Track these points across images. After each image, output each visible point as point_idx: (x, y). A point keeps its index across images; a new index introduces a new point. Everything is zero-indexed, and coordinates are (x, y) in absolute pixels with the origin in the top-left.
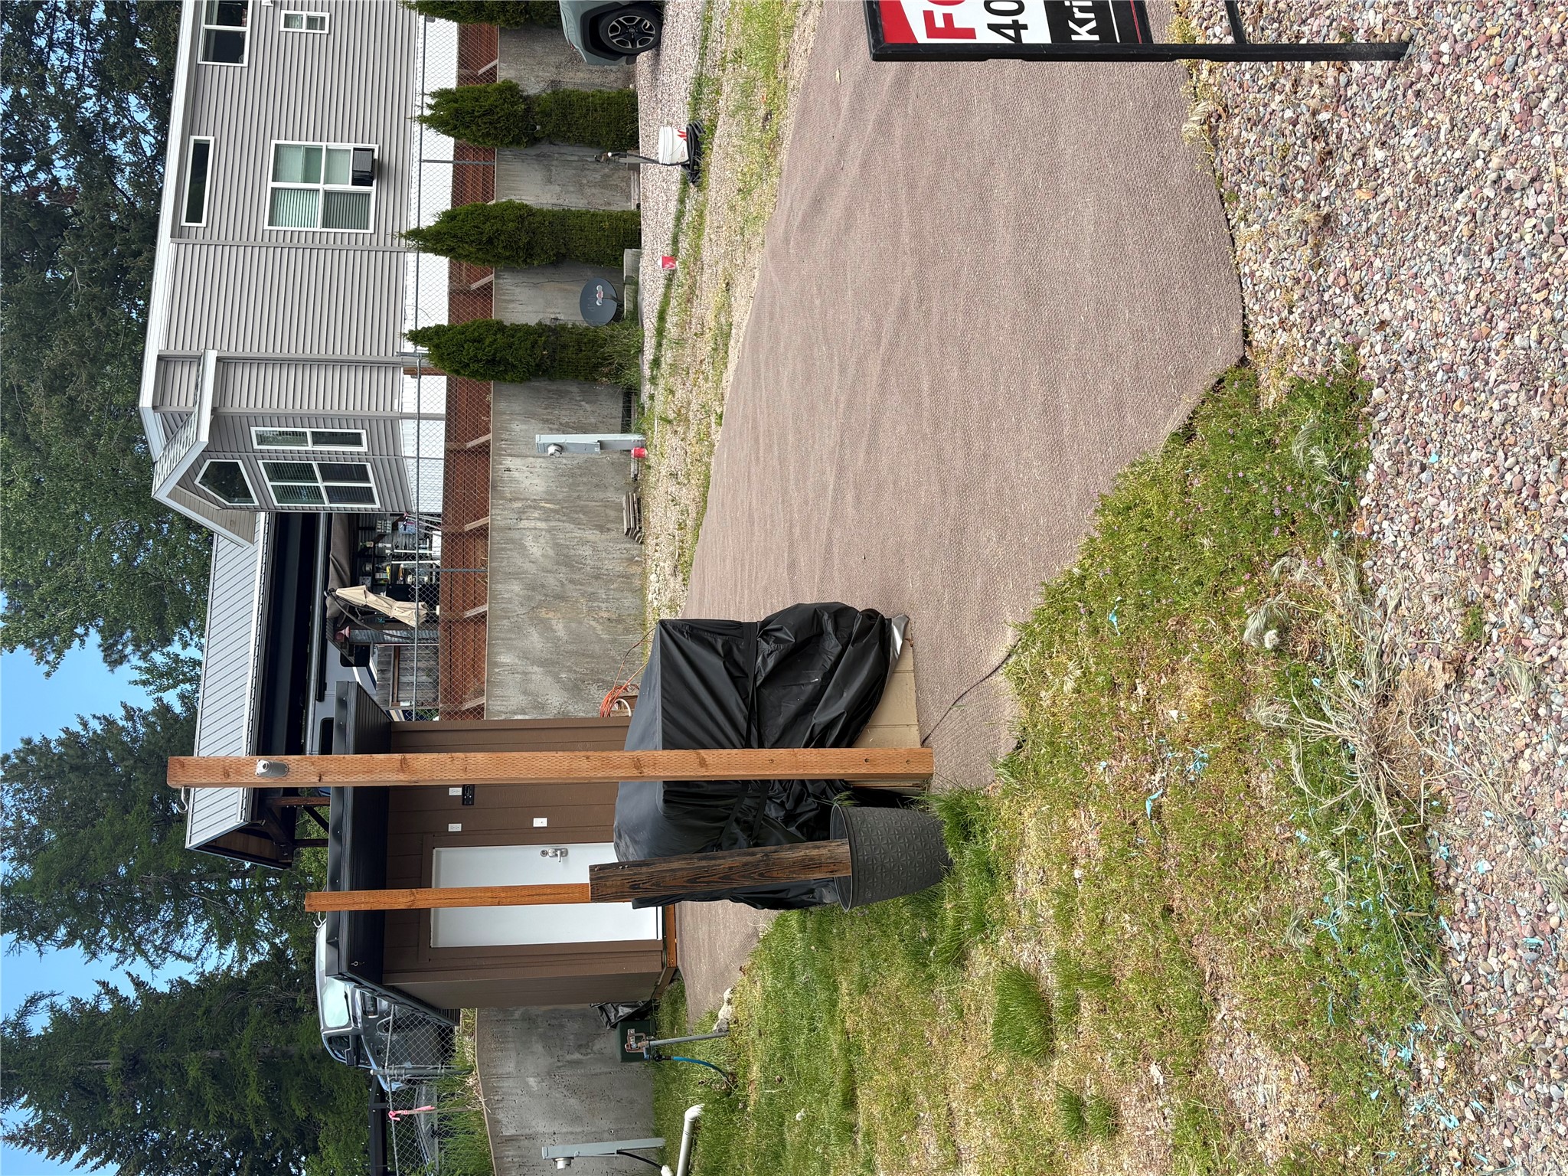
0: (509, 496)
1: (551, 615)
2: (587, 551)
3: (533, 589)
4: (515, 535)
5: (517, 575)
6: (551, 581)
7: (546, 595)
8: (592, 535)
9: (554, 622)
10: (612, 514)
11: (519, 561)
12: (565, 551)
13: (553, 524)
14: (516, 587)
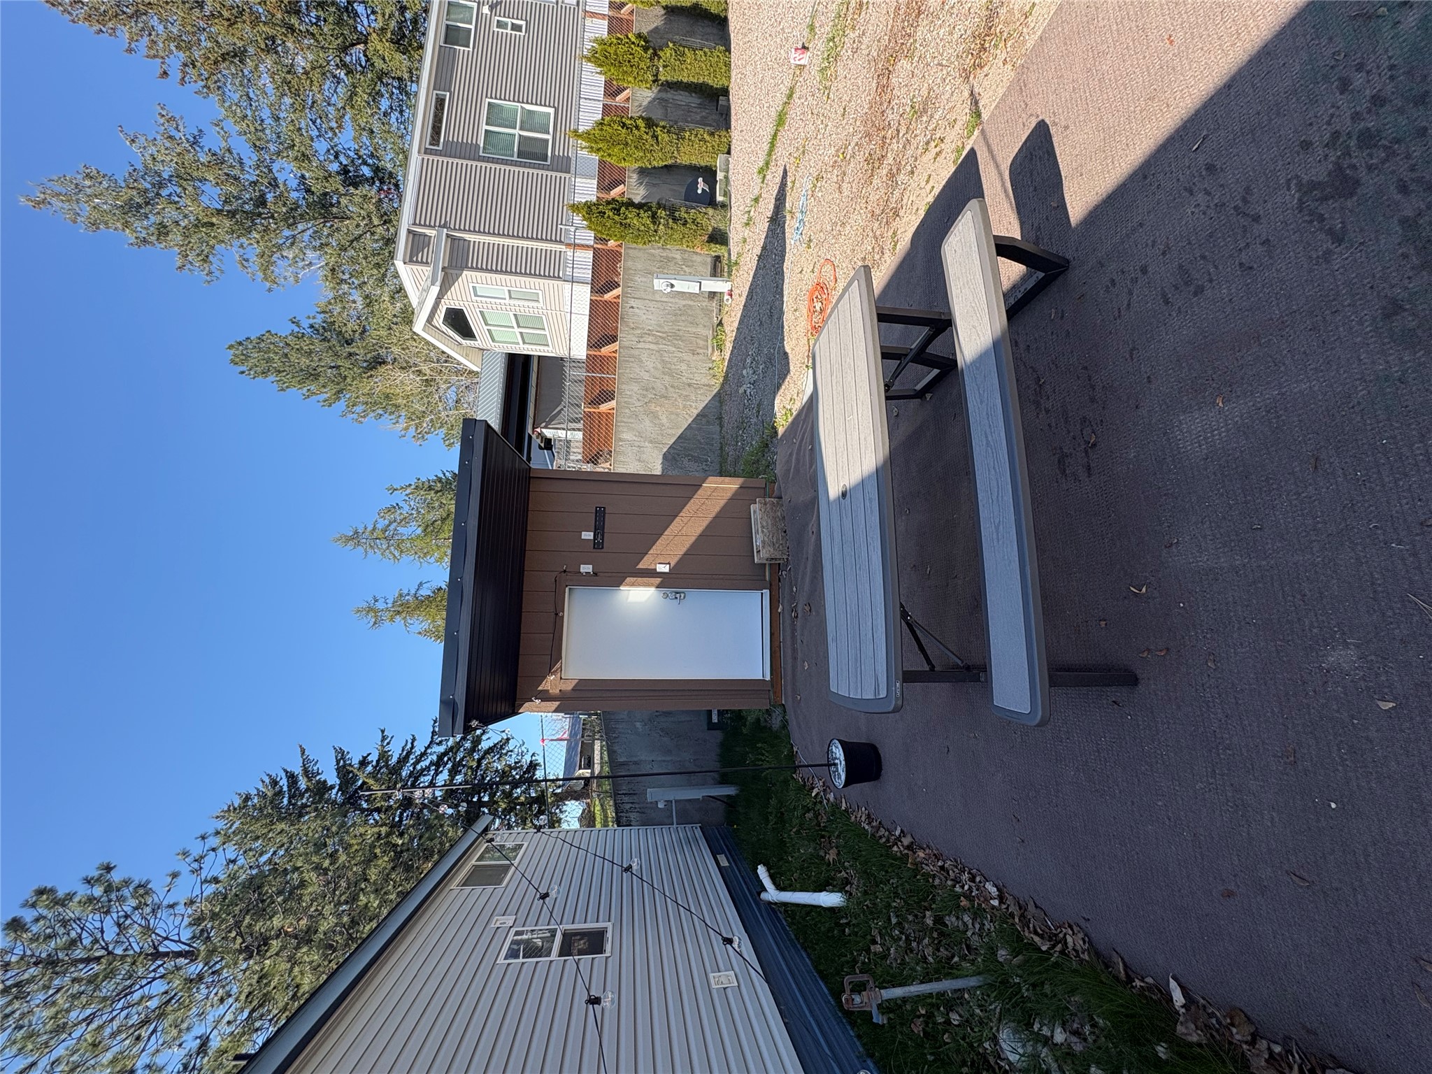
0: (632, 326)
1: (658, 409)
2: (684, 367)
3: (647, 391)
4: (636, 352)
5: (636, 380)
6: (658, 385)
7: (656, 395)
8: (686, 357)
9: (660, 414)
10: (701, 343)
11: (637, 370)
12: (669, 366)
13: (661, 346)
14: (635, 387)
